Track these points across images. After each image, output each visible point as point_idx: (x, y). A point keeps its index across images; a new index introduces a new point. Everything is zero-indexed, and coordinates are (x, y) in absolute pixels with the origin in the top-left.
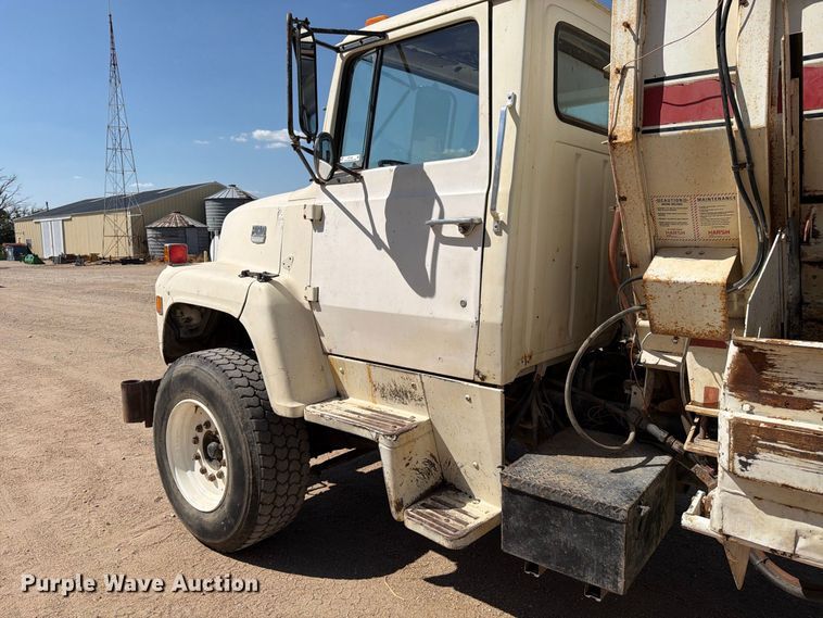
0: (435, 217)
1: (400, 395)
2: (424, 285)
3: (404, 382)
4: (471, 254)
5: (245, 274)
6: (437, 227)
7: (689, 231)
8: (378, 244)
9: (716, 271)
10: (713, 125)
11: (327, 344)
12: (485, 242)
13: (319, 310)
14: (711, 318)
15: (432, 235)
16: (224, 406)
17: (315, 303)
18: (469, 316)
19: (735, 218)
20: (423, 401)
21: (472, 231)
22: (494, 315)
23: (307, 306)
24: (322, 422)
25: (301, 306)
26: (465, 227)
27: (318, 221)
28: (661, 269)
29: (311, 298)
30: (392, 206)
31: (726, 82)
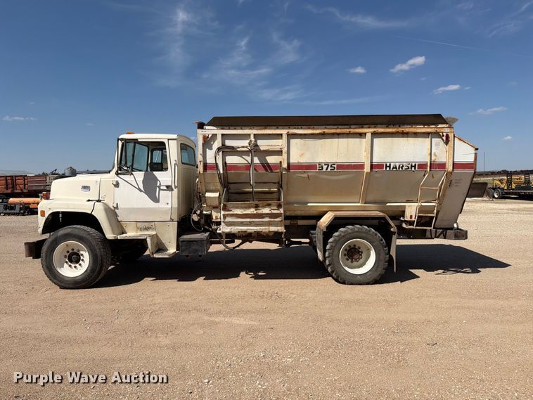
0: (158, 185)
1: (146, 229)
2: (156, 200)
3: (148, 225)
4: (169, 193)
5: (89, 200)
6: (159, 187)
7: (211, 188)
8: (141, 191)
9: (217, 195)
10: (215, 172)
11: (119, 219)
12: (172, 190)
13: (118, 209)
14: (216, 203)
15: (158, 189)
16: (87, 239)
17: (117, 208)
18: (169, 206)
19: (219, 186)
20: (155, 229)
21: (169, 188)
22: (175, 205)
23: (113, 208)
24: (126, 238)
25: (111, 209)
26: (168, 187)
27: (117, 185)
28: (208, 195)
29: (115, 206)
30: (144, 182)
31: (217, 165)
